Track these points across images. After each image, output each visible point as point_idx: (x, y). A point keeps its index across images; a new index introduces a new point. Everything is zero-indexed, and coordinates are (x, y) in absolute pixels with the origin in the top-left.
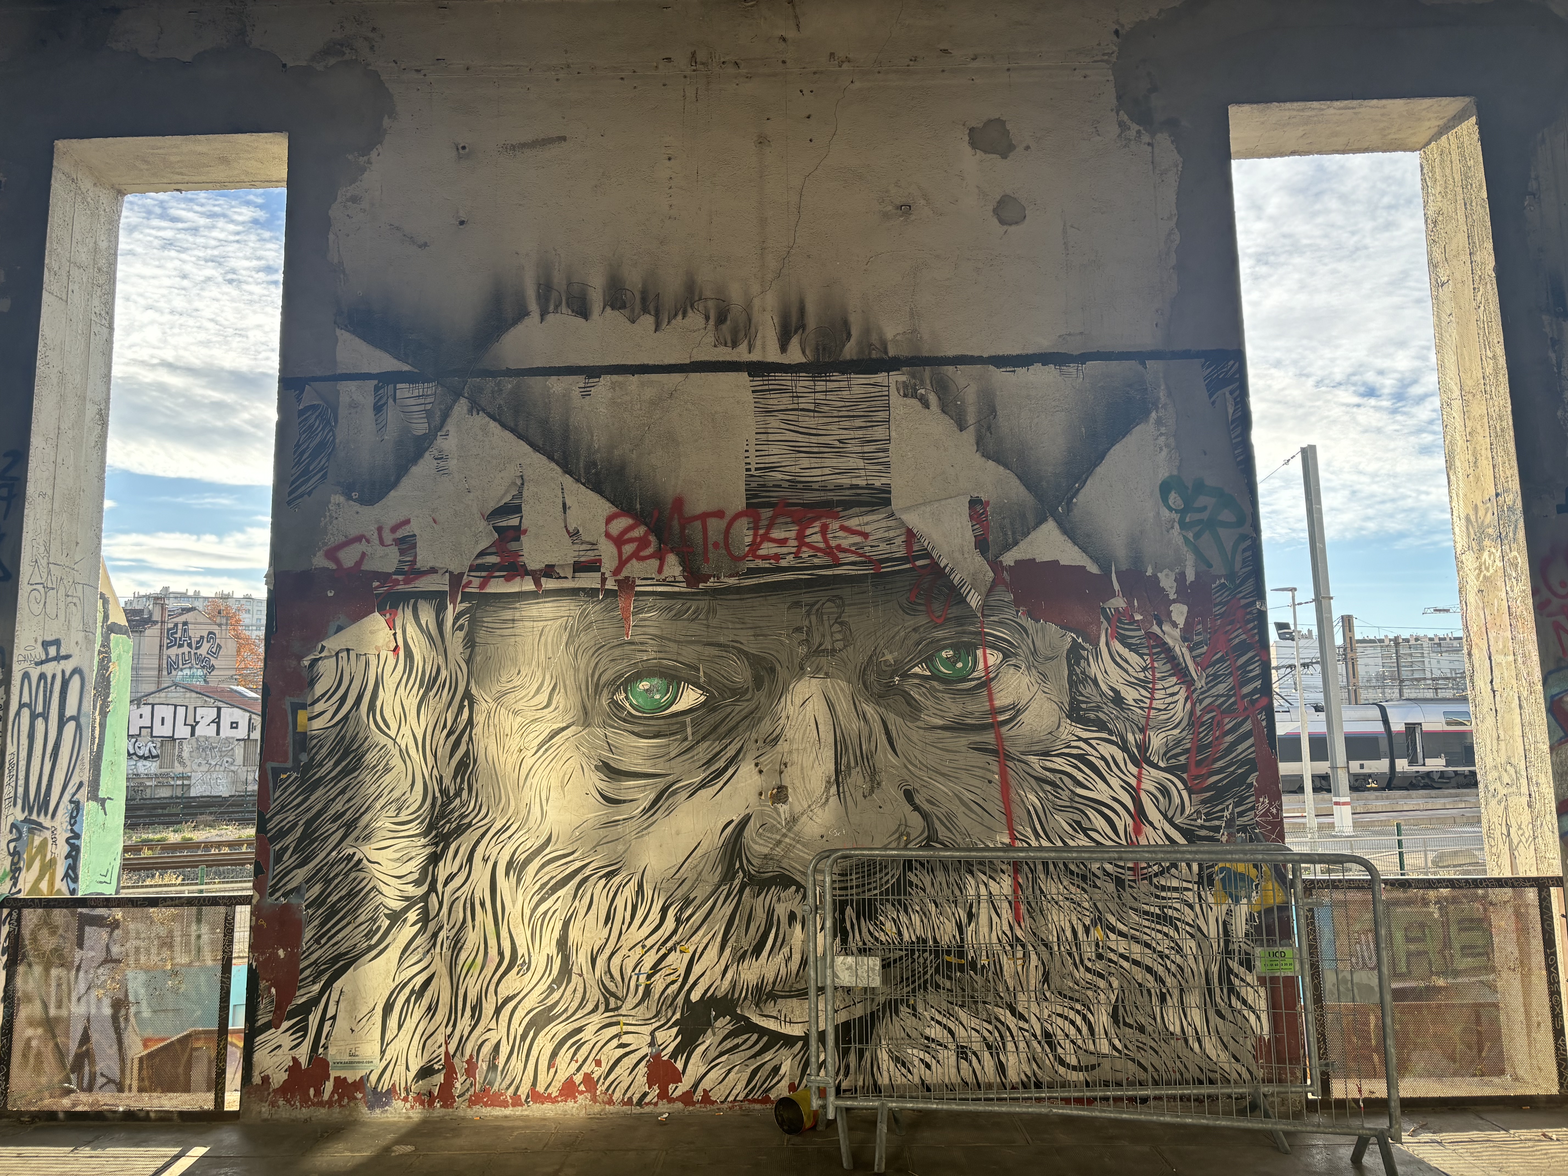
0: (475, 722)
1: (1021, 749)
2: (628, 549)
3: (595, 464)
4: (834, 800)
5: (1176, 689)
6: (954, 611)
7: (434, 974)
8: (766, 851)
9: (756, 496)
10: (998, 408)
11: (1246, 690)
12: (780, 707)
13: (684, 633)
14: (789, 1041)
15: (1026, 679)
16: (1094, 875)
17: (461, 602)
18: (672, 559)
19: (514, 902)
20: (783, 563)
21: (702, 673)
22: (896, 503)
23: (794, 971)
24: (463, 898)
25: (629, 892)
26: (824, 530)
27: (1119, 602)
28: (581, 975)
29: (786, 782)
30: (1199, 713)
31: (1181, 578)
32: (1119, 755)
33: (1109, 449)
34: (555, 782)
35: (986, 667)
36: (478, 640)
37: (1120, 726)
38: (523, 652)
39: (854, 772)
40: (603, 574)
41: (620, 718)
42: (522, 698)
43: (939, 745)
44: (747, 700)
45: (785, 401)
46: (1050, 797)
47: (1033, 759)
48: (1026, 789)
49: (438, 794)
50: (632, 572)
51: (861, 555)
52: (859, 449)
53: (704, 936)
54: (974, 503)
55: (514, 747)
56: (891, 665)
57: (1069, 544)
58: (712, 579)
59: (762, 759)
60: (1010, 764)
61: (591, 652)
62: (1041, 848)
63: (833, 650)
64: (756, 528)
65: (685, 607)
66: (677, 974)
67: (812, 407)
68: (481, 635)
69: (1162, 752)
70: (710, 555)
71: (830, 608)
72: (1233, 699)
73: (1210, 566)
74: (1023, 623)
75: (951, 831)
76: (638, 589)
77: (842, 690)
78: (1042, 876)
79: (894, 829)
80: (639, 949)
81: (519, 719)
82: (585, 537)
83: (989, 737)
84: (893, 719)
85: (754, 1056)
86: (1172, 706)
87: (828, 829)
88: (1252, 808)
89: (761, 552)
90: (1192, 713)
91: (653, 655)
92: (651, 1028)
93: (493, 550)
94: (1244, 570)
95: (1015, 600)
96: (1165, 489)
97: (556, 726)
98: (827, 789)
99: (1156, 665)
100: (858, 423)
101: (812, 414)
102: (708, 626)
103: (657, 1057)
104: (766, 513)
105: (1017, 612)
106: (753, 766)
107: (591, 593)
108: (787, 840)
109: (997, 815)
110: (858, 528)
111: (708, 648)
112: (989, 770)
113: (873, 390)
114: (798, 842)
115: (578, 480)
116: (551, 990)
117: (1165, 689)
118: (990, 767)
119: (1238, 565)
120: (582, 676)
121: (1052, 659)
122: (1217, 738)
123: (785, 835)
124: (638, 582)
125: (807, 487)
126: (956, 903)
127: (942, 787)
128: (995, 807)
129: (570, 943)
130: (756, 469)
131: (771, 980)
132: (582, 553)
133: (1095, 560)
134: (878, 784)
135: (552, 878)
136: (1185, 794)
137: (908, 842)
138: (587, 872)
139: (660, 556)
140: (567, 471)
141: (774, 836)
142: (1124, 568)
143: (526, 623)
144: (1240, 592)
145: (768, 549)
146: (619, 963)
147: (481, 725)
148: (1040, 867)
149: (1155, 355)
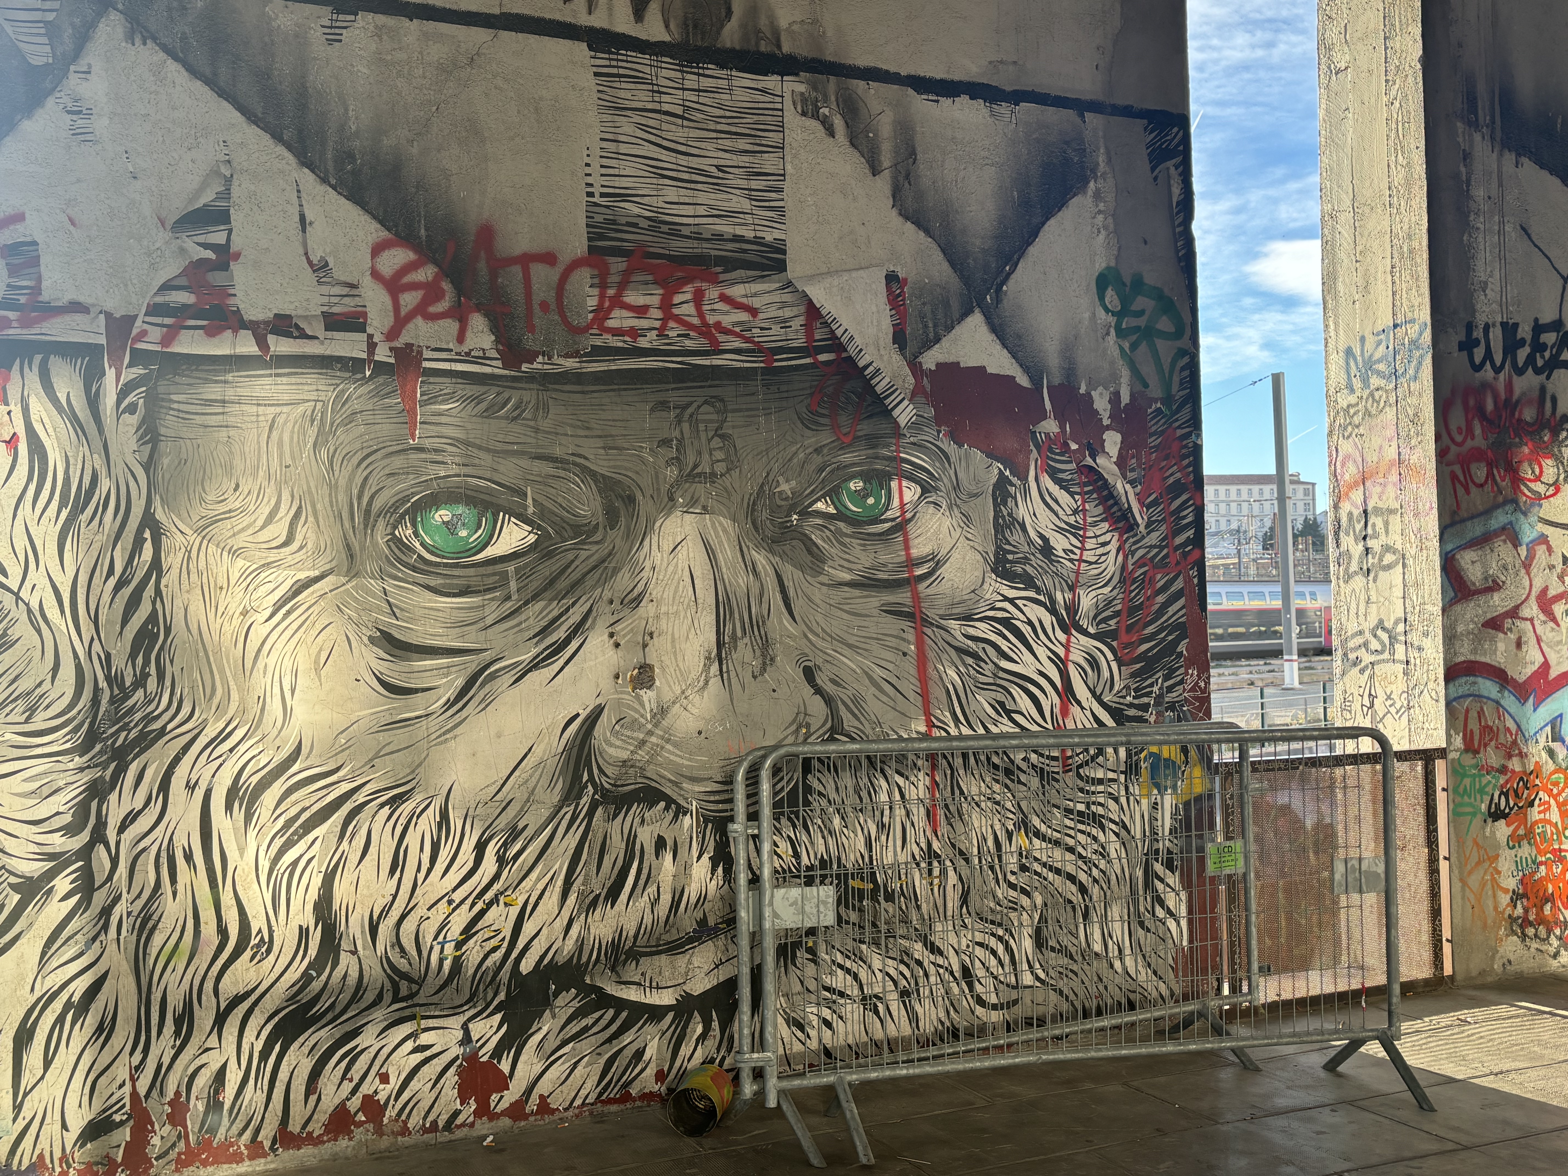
0: (165, 567)
1: (941, 612)
2: (409, 300)
3: (351, 156)
4: (715, 682)
5: (1107, 537)
6: (865, 428)
7: (106, 974)
8: (625, 755)
9: (601, 237)
10: (919, 150)
11: (1179, 540)
12: (642, 554)
13: (500, 437)
14: (655, 1013)
15: (947, 522)
16: (1019, 768)
17: (130, 366)
18: (478, 322)
19: (242, 851)
20: (643, 343)
21: (530, 501)
22: (794, 270)
23: (663, 919)
24: (154, 849)
25: (427, 824)
26: (698, 299)
27: (1050, 426)
28: (354, 952)
30: (1131, 568)
31: (1115, 399)
32: (1048, 619)
33: (1043, 224)
34: (304, 663)
35: (902, 505)
36: (162, 431)
37: (1049, 582)
38: (243, 454)
39: (741, 644)
40: (370, 337)
41: (406, 565)
42: (243, 530)
43: (846, 607)
44: (597, 543)
46: (972, 672)
47: (953, 624)
48: (946, 663)
49: (102, 684)
50: (417, 337)
51: (748, 340)
52: (744, 184)
53: (539, 879)
54: (891, 278)
55: (235, 608)
56: (786, 499)
57: (998, 347)
58: (540, 359)
59: (618, 627)
60: (928, 631)
61: (355, 460)
62: (961, 737)
63: (713, 474)
64: (603, 286)
65: (500, 399)
66: (500, 937)
68: (169, 425)
69: (1092, 615)
70: (536, 321)
71: (708, 413)
72: (1165, 551)
73: (1146, 386)
74: (944, 447)
75: (858, 719)
76: (426, 364)
77: (725, 530)
78: (962, 772)
79: (791, 719)
80: (443, 905)
81: (240, 563)
82: (339, 274)
83: (903, 597)
84: (790, 572)
85: (609, 1040)
86: (1103, 558)
87: (708, 721)
88: (1181, 682)
89: (611, 323)
90: (1124, 567)
91: (455, 470)
92: (462, 1019)
93: (183, 281)
94: (1181, 393)
95: (936, 417)
96: (1102, 282)
97: (302, 575)
98: (707, 668)
99: (1087, 507)
102: (537, 430)
103: (472, 1058)
104: (617, 265)
105: (939, 432)
106: (606, 636)
107: (352, 366)
108: (654, 739)
109: (912, 696)
110: (744, 300)
111: (537, 463)
112: (904, 640)
114: (668, 741)
115: (324, 180)
117: (1096, 537)
118: (904, 635)
119: (1175, 387)
120: (342, 497)
121: (976, 495)
122: (1148, 598)
123: (650, 733)
124: (427, 354)
127: (849, 662)
128: (910, 686)
129: (336, 906)
130: (602, 195)
131: (632, 933)
132: (335, 300)
133: (1026, 369)
134: (772, 660)
135: (304, 810)
136: (1114, 665)
137: (808, 736)
138: (360, 798)
139: (460, 314)
140: (306, 162)
141: (635, 735)
142: (1056, 381)
143: (245, 408)
144: (1177, 420)
145: (619, 319)
146: (413, 929)
147: (175, 572)
148: (958, 762)
149: (1095, 107)
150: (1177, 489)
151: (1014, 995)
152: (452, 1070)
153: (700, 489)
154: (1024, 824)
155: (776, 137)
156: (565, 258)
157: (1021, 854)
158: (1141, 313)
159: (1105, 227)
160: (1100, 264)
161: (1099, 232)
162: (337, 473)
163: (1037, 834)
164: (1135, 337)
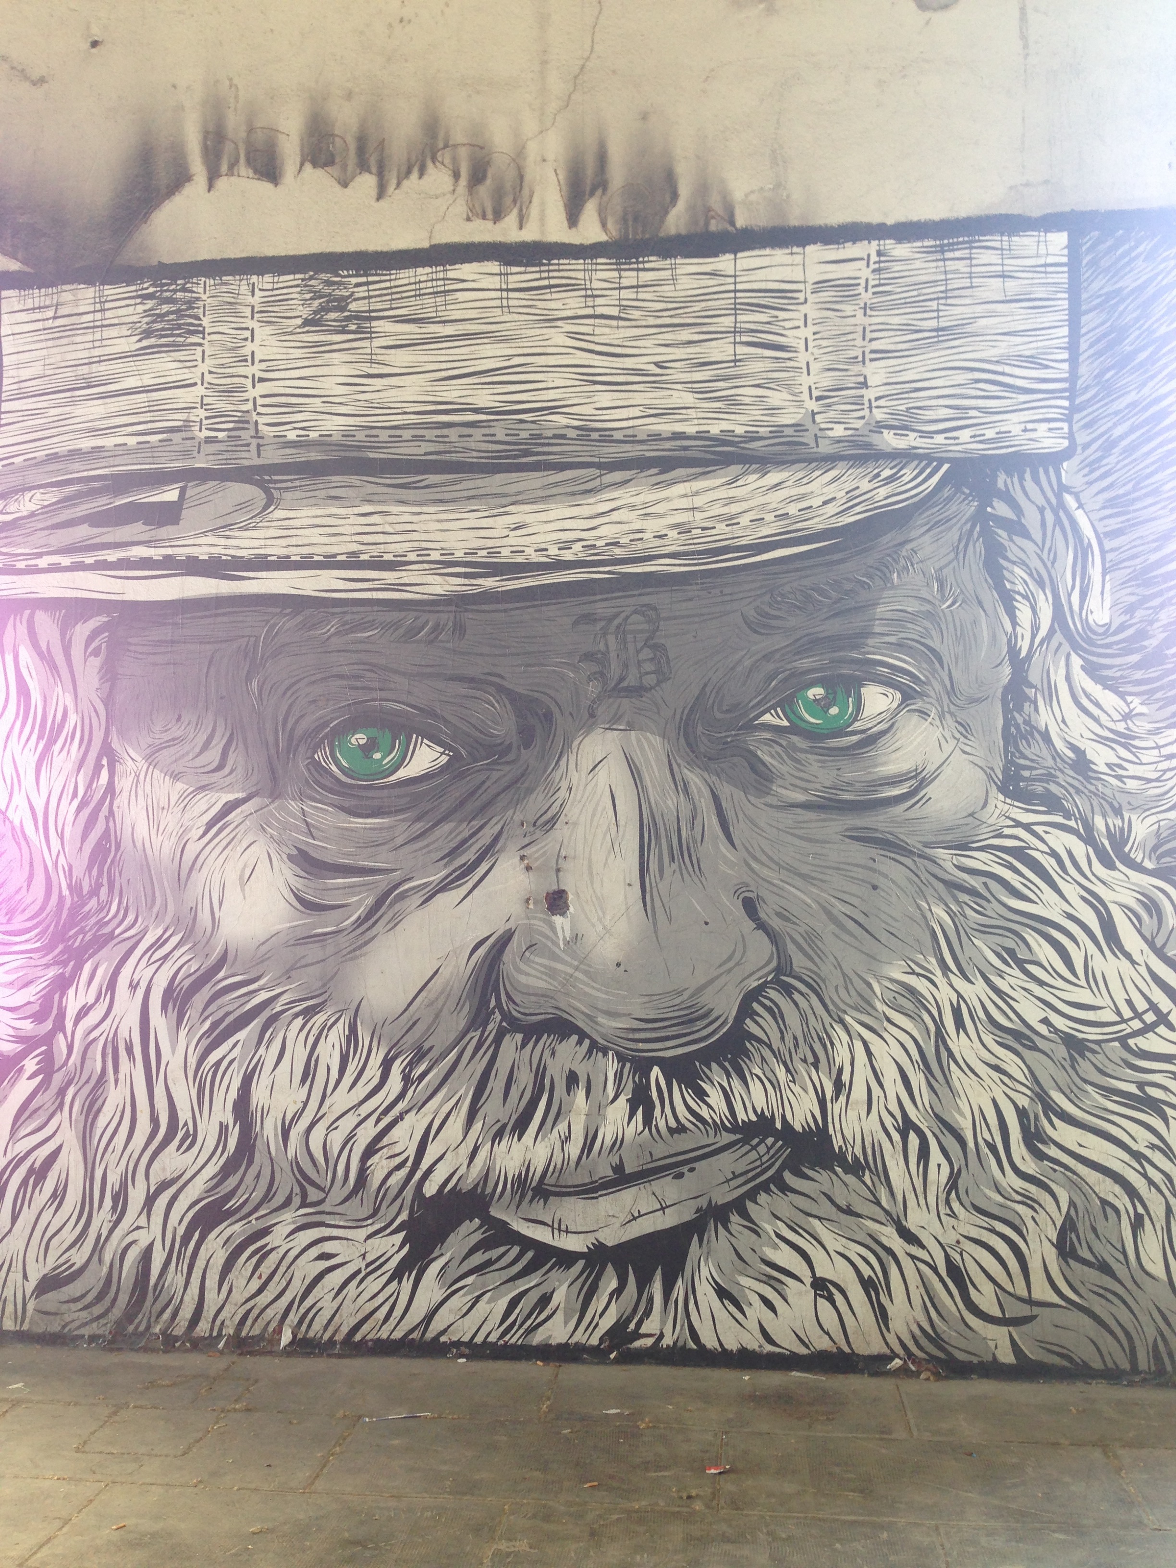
45: (573, 304)
67: (614, 312)
100: (685, 335)
101: (614, 323)
113: (711, 282)
116: (226, 1171)
125: (606, 437)
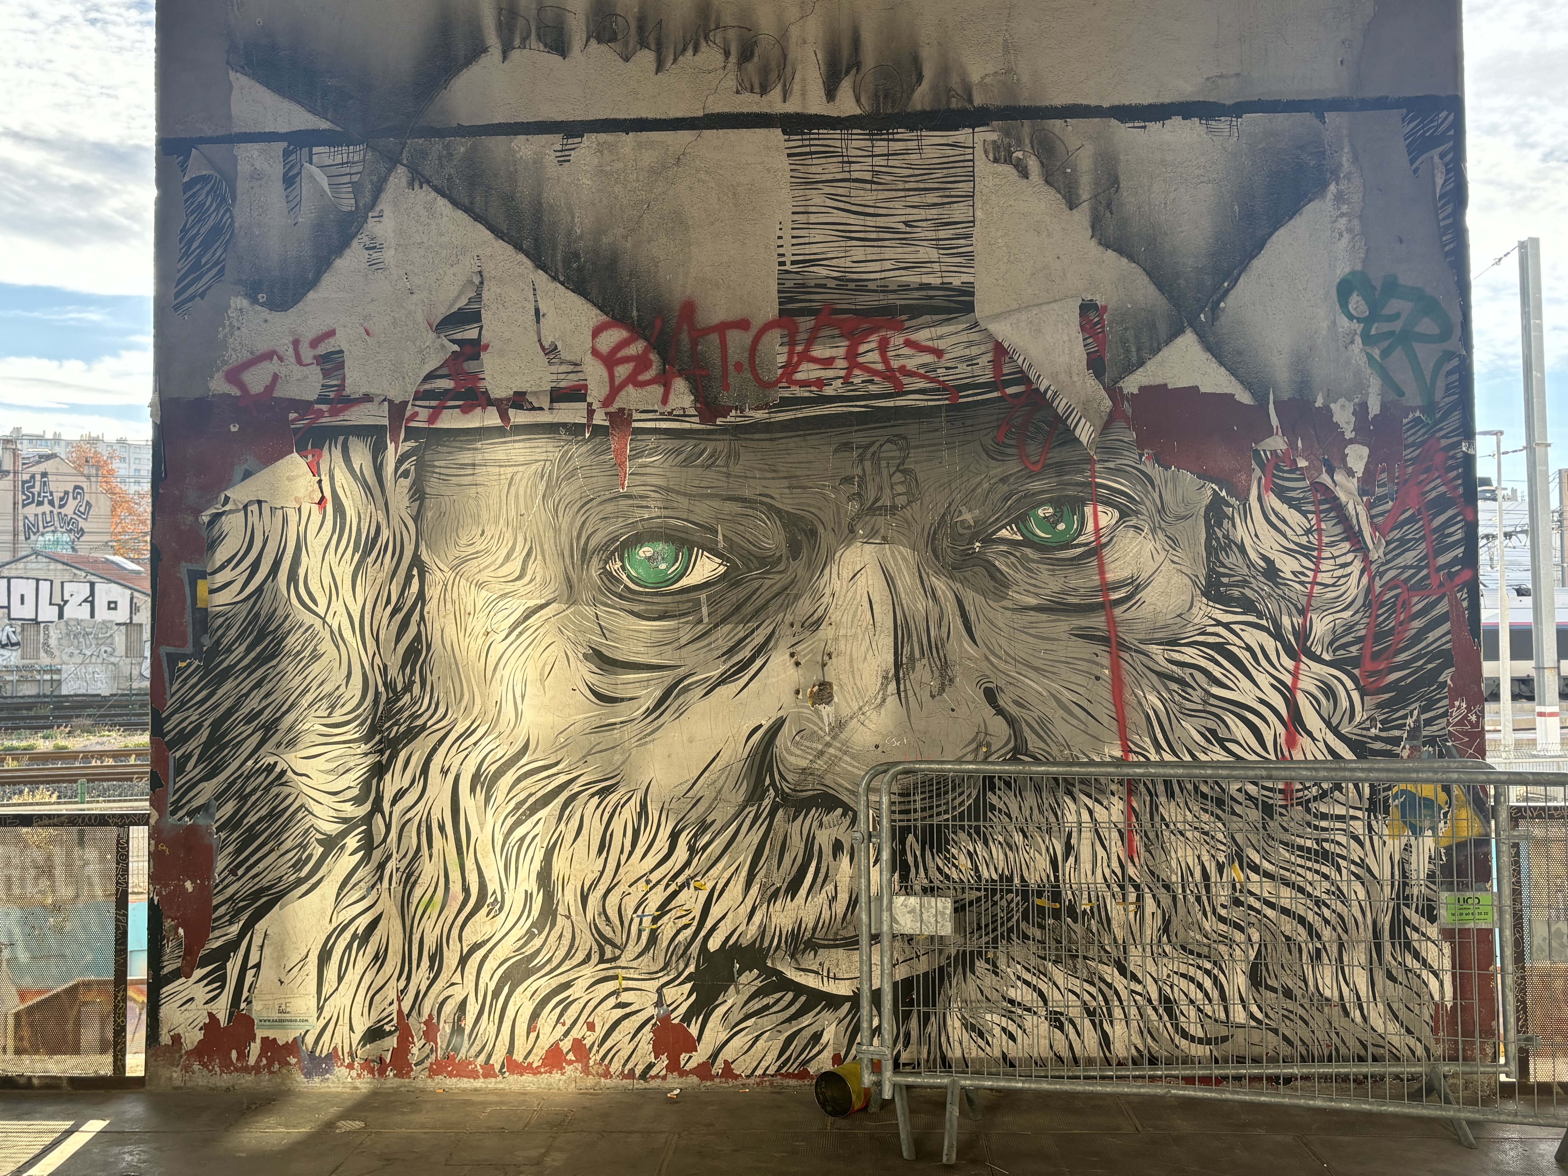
1: (1140, 637)
2: (622, 371)
3: (577, 256)
4: (892, 701)
5: (1349, 557)
6: (1056, 455)
8: (804, 763)
9: (792, 300)
10: (1122, 178)
11: (1442, 560)
12: (823, 582)
13: (696, 483)
14: (833, 1002)
15: (1150, 546)
16: (1233, 799)
17: (405, 440)
18: (680, 385)
19: (482, 825)
20: (828, 391)
21: (720, 537)
22: (981, 310)
23: (840, 915)
26: (883, 346)
27: (1277, 443)
28: (568, 917)
29: (830, 676)
30: (1378, 590)
31: (1361, 410)
32: (1270, 644)
33: (1270, 235)
34: (532, 674)
35: (1097, 529)
36: (428, 490)
37: (1272, 606)
38: (488, 506)
39: (918, 665)
40: (590, 405)
41: (615, 594)
42: (487, 567)
43: (1031, 631)
44: (780, 572)
46: (1177, 698)
47: (1154, 649)
48: (1146, 689)
49: (381, 689)
50: (628, 402)
51: (932, 380)
52: (931, 235)
53: (725, 869)
54: (1087, 308)
55: (479, 630)
56: (969, 527)
57: (1214, 365)
58: (733, 413)
59: (799, 648)
60: (1126, 656)
61: (575, 508)
62: (1163, 763)
63: (894, 507)
64: (792, 344)
65: (697, 450)
66: (691, 916)
68: (433, 485)
69: (1327, 640)
70: (731, 380)
71: (890, 451)
72: (1425, 572)
73: (1401, 394)
74: (1148, 470)
75: (1044, 741)
76: (635, 425)
77: (904, 559)
78: (1163, 799)
79: (970, 738)
80: (642, 884)
81: (484, 593)
82: (565, 355)
83: (1098, 621)
84: (971, 597)
85: (789, 1020)
86: (1343, 581)
87: (885, 737)
88: (1445, 715)
89: (799, 376)
90: (1369, 590)
91: (656, 512)
92: (657, 984)
93: (445, 371)
94: (1447, 400)
95: (1137, 441)
97: (532, 603)
98: (884, 686)
99: (1323, 526)
102: (728, 475)
103: (665, 1020)
104: (806, 323)
105: (1141, 456)
106: (787, 656)
107: (575, 430)
108: (832, 751)
109: (1106, 720)
110: (930, 343)
111: (728, 504)
112: (1097, 664)
114: (845, 753)
115: (555, 278)
117: (1334, 558)
118: (1098, 659)
120: (564, 538)
121: (1185, 518)
122: (1401, 623)
123: (828, 745)
124: (636, 416)
126: (1049, 831)
127: (1034, 685)
128: (1104, 710)
129: (554, 877)
130: (793, 263)
131: (811, 925)
132: (562, 376)
133: (1247, 385)
134: (951, 680)
135: (530, 795)
136: (1355, 695)
137: (988, 755)
138: (575, 788)
141: (814, 745)
142: (1285, 396)
143: (490, 469)
144: (1441, 429)
145: (807, 372)
146: (617, 901)
147: (435, 601)
148: (1161, 788)
149: (1337, 105)
150: (1440, 504)
151: (1223, 1031)
152: (648, 1027)
153: (880, 521)
154: (1238, 856)
155: (966, 187)
156: (757, 323)
157: (1234, 888)
158: (1397, 316)
159: (1349, 230)
160: (1342, 270)
161: (1341, 235)
162: (560, 519)
163: (1256, 869)
164: (1386, 344)
